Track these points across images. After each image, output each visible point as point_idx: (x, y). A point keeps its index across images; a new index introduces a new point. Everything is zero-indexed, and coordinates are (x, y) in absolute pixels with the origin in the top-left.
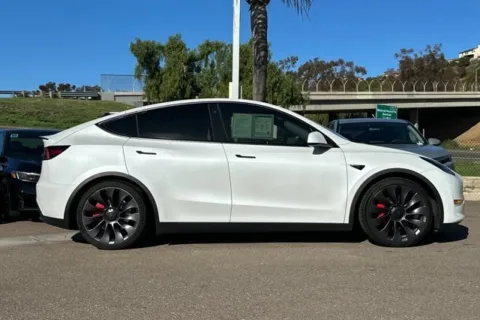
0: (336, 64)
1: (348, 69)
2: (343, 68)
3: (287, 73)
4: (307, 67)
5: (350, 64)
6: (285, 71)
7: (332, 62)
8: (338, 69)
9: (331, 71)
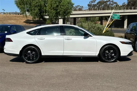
0: (108, 1)
1: (111, 3)
2: (110, 2)
3: (93, 5)
4: (99, 2)
5: (112, 1)
6: (92, 4)
7: (107, 1)
8: (108, 3)
9: (106, 4)
